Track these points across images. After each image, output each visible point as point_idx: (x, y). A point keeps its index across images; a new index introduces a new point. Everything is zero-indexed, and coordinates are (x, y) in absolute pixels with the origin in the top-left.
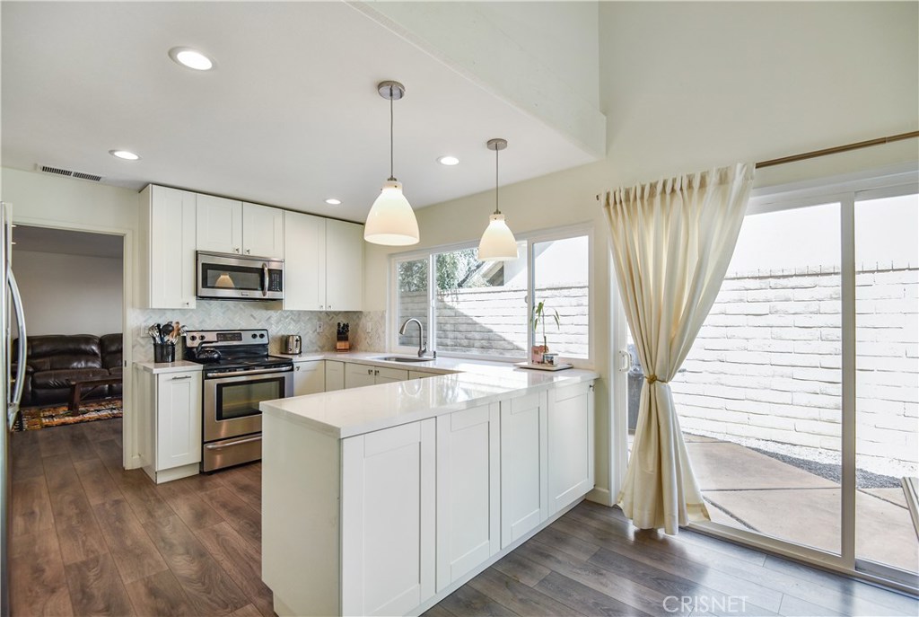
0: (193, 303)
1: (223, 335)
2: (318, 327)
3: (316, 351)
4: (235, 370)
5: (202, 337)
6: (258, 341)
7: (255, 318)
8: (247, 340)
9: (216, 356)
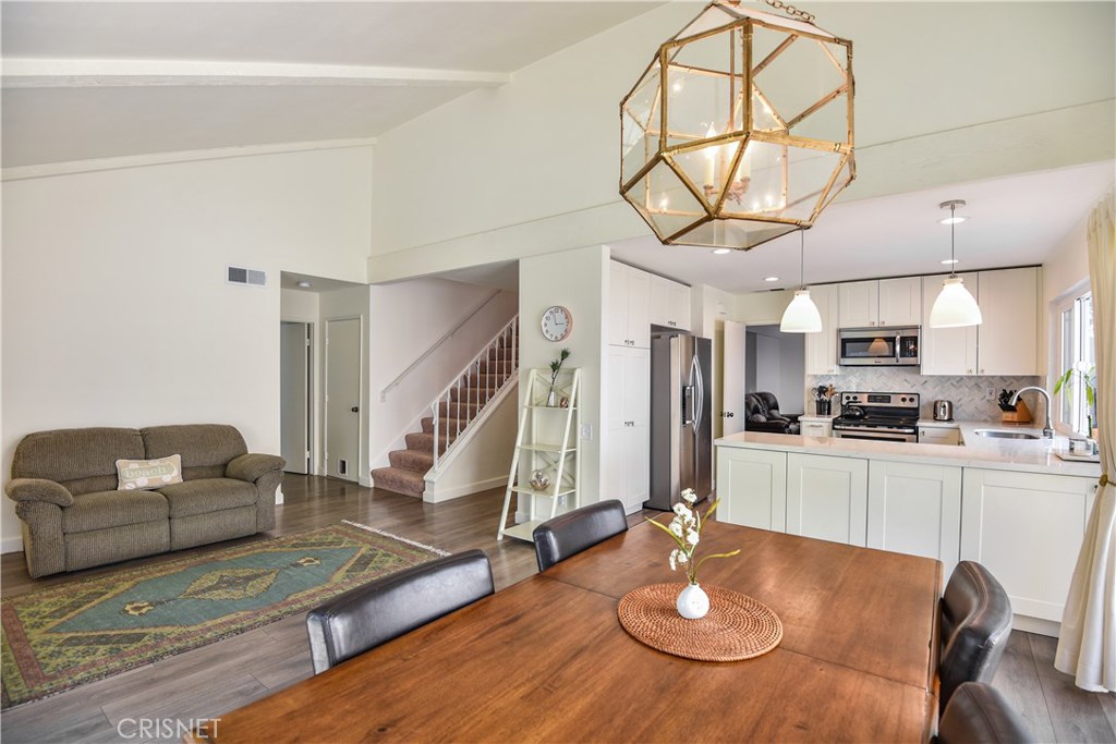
0: (836, 370)
1: (872, 398)
2: (988, 394)
3: (985, 421)
4: (875, 426)
5: (855, 398)
6: (907, 404)
7: (908, 383)
8: (896, 403)
9: (858, 414)
